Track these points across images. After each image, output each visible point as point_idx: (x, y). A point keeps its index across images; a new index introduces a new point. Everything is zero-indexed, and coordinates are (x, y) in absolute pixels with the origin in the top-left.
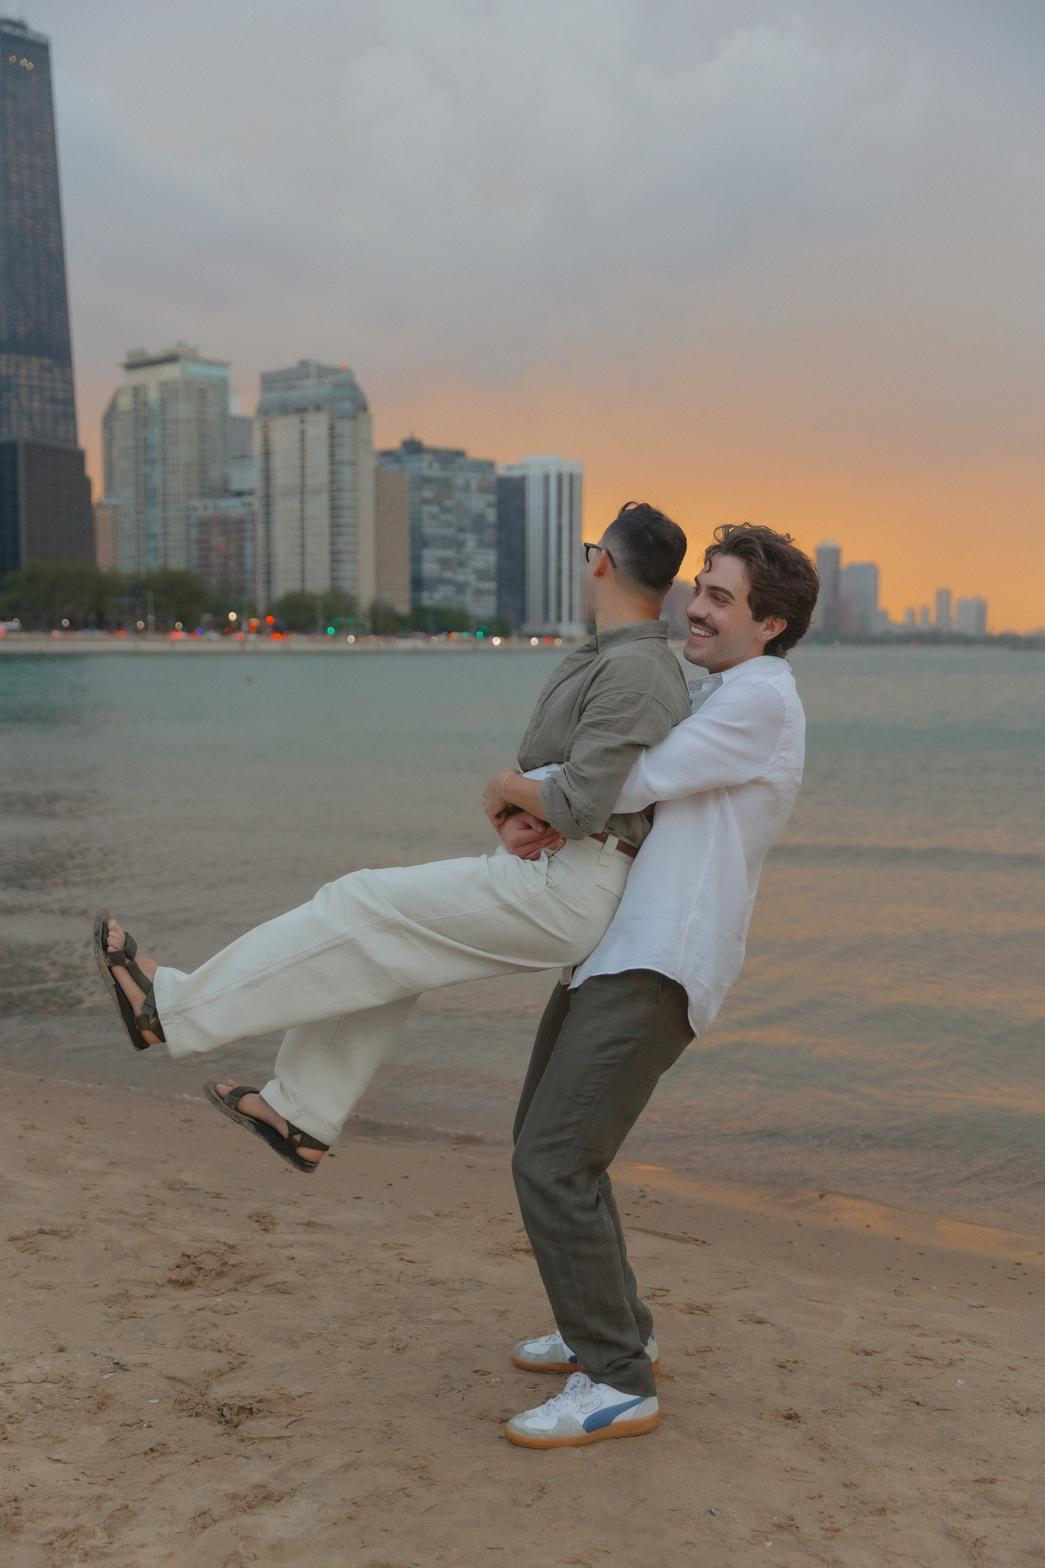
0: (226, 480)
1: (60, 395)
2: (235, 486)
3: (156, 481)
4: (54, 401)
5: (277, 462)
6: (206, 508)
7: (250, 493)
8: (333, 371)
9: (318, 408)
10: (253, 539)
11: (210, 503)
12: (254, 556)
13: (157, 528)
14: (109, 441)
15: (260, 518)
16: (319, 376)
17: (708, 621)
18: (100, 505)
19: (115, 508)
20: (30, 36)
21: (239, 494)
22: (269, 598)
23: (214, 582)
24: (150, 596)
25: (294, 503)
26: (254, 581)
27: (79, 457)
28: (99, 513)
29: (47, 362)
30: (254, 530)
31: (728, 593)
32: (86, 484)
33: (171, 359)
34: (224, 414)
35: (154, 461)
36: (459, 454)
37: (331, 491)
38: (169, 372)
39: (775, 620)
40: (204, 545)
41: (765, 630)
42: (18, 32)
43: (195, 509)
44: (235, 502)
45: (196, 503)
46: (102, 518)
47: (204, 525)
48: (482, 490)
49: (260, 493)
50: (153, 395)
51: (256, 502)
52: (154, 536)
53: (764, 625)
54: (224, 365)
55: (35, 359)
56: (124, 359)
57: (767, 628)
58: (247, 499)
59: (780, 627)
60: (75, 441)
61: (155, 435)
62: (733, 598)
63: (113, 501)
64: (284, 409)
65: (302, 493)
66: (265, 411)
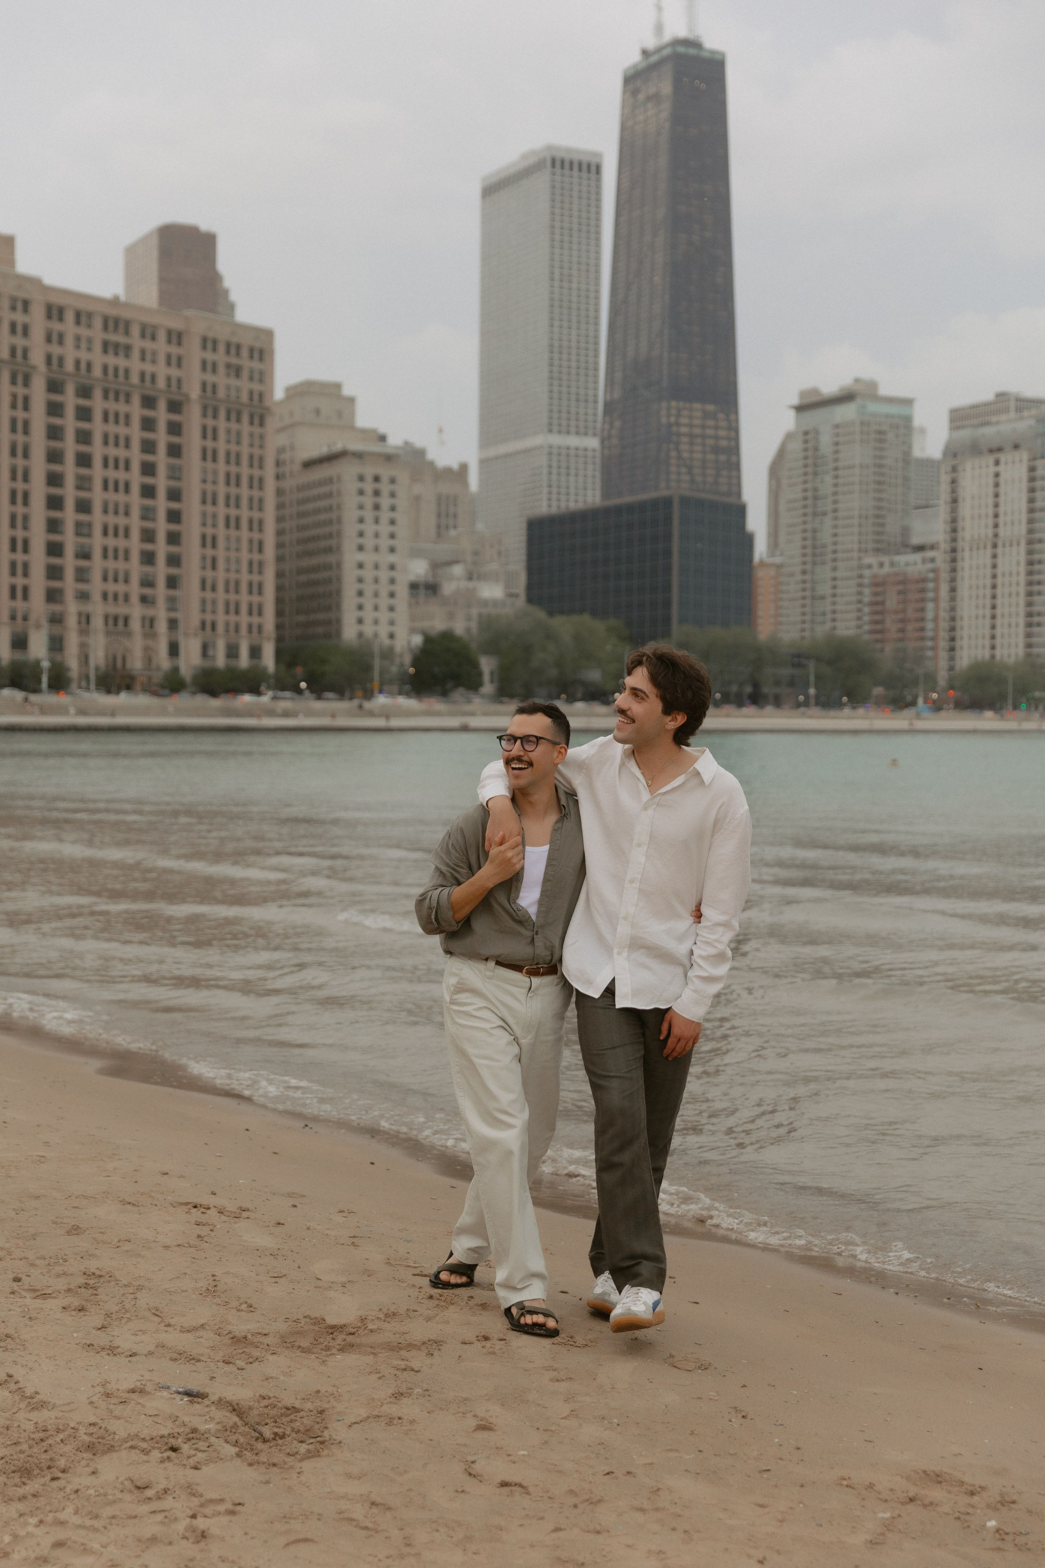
0: (906, 531)
1: (724, 443)
2: (916, 540)
3: (826, 536)
4: (716, 450)
5: (965, 510)
6: (881, 565)
7: (933, 547)
8: (1036, 403)
9: (1016, 447)
10: (936, 600)
11: (886, 559)
12: (935, 619)
13: (825, 589)
14: (775, 494)
15: (944, 576)
16: (1019, 410)
17: (629, 713)
18: (762, 563)
19: (779, 567)
20: (705, 54)
21: (920, 548)
22: (951, 668)
23: (889, 648)
24: (812, 666)
25: (985, 558)
26: (934, 649)
27: (741, 511)
28: (760, 573)
29: (710, 407)
30: (936, 590)
31: (644, 693)
32: (748, 541)
33: (846, 397)
34: (907, 458)
35: (824, 514)
37: (1030, 542)
38: (846, 413)
39: (678, 714)
40: (878, 605)
41: (670, 721)
42: (692, 51)
43: (870, 566)
44: (917, 557)
45: (869, 560)
46: (764, 580)
47: (879, 584)
49: (944, 546)
50: (826, 441)
51: (940, 557)
52: (823, 598)
53: (670, 718)
54: (908, 402)
55: (697, 406)
56: (796, 401)
57: (672, 720)
58: (929, 554)
59: (681, 719)
60: (739, 494)
61: (826, 484)
62: (647, 696)
63: (777, 560)
64: (975, 449)
65: (995, 546)
66: (952, 453)
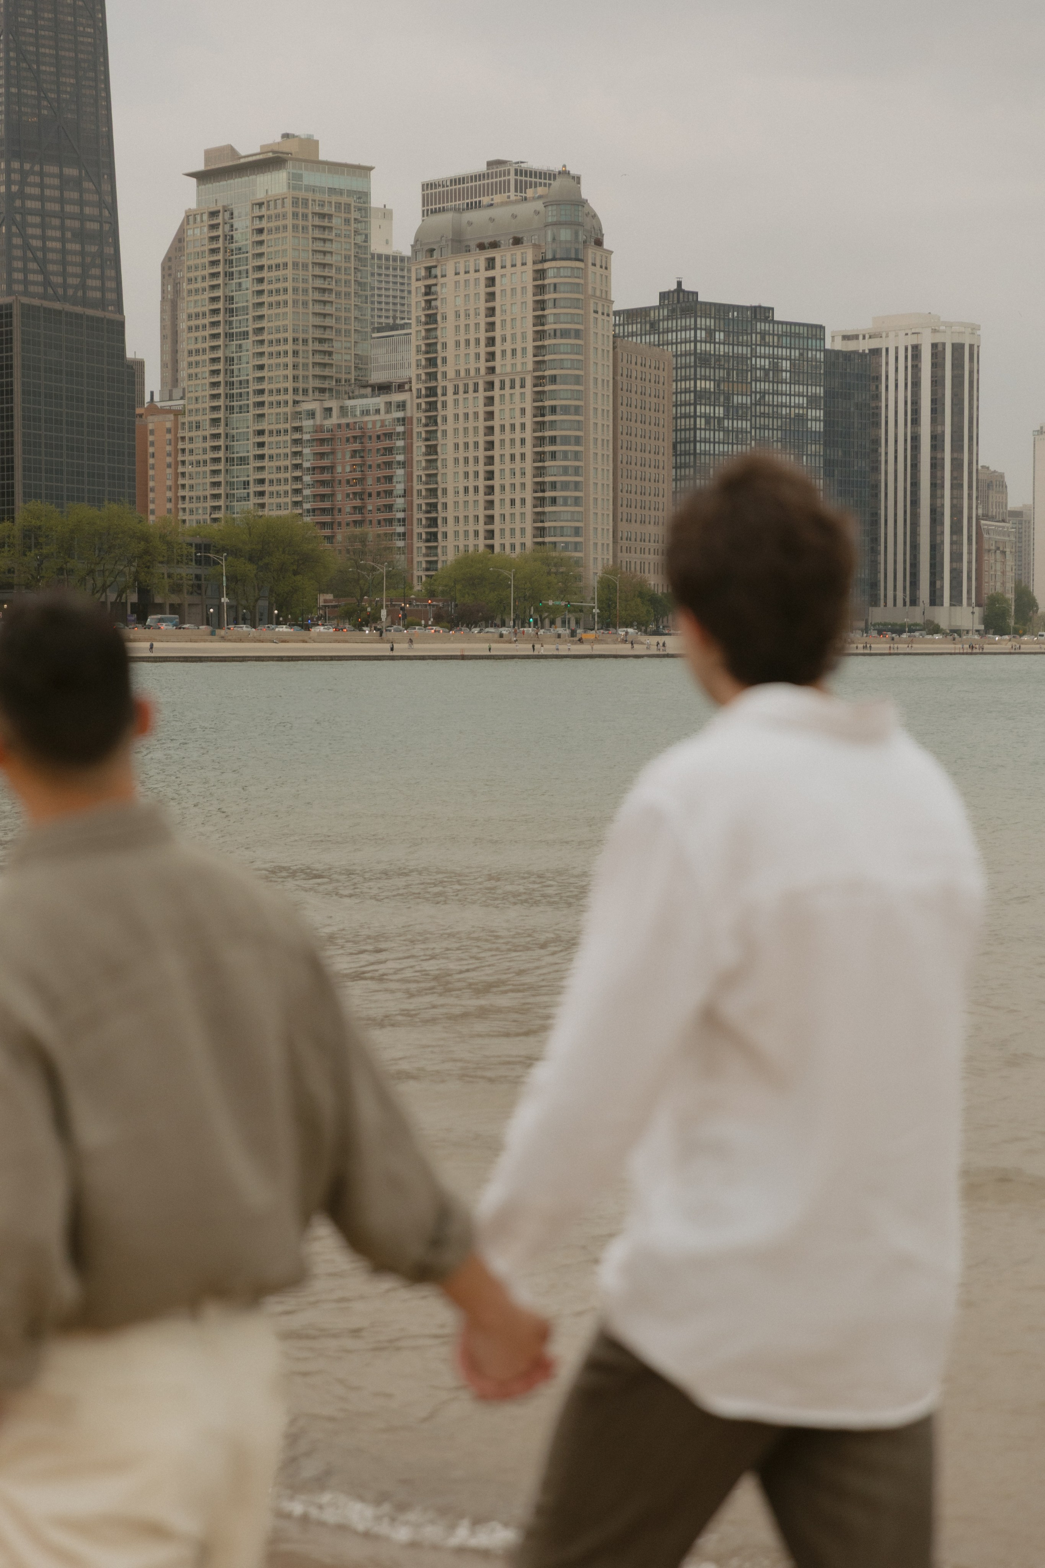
0: (362, 363)
1: (94, 227)
2: (377, 377)
3: (246, 369)
4: (81, 236)
5: (447, 333)
6: (327, 413)
7: (401, 387)
8: (547, 176)
9: (516, 241)
10: (407, 465)
11: (334, 404)
12: (407, 493)
13: (246, 448)
15: (418, 430)
16: (520, 187)
18: (154, 409)
19: (179, 413)
21: (384, 388)
22: (431, 565)
23: (340, 536)
24: (224, 563)
25: (476, 403)
26: (405, 537)
28: (151, 423)
29: (71, 172)
30: (407, 450)
34: (361, 254)
35: (243, 335)
36: (762, 313)
37: (538, 382)
38: (271, 184)
40: (324, 472)
43: (310, 415)
44: (379, 401)
45: (309, 404)
47: (324, 441)
48: (798, 374)
49: (417, 385)
50: (243, 227)
51: (412, 402)
52: (243, 461)
54: (364, 171)
55: (51, 169)
58: (396, 397)
61: (245, 291)
63: (175, 403)
64: (458, 243)
65: (489, 386)
66: (426, 246)
